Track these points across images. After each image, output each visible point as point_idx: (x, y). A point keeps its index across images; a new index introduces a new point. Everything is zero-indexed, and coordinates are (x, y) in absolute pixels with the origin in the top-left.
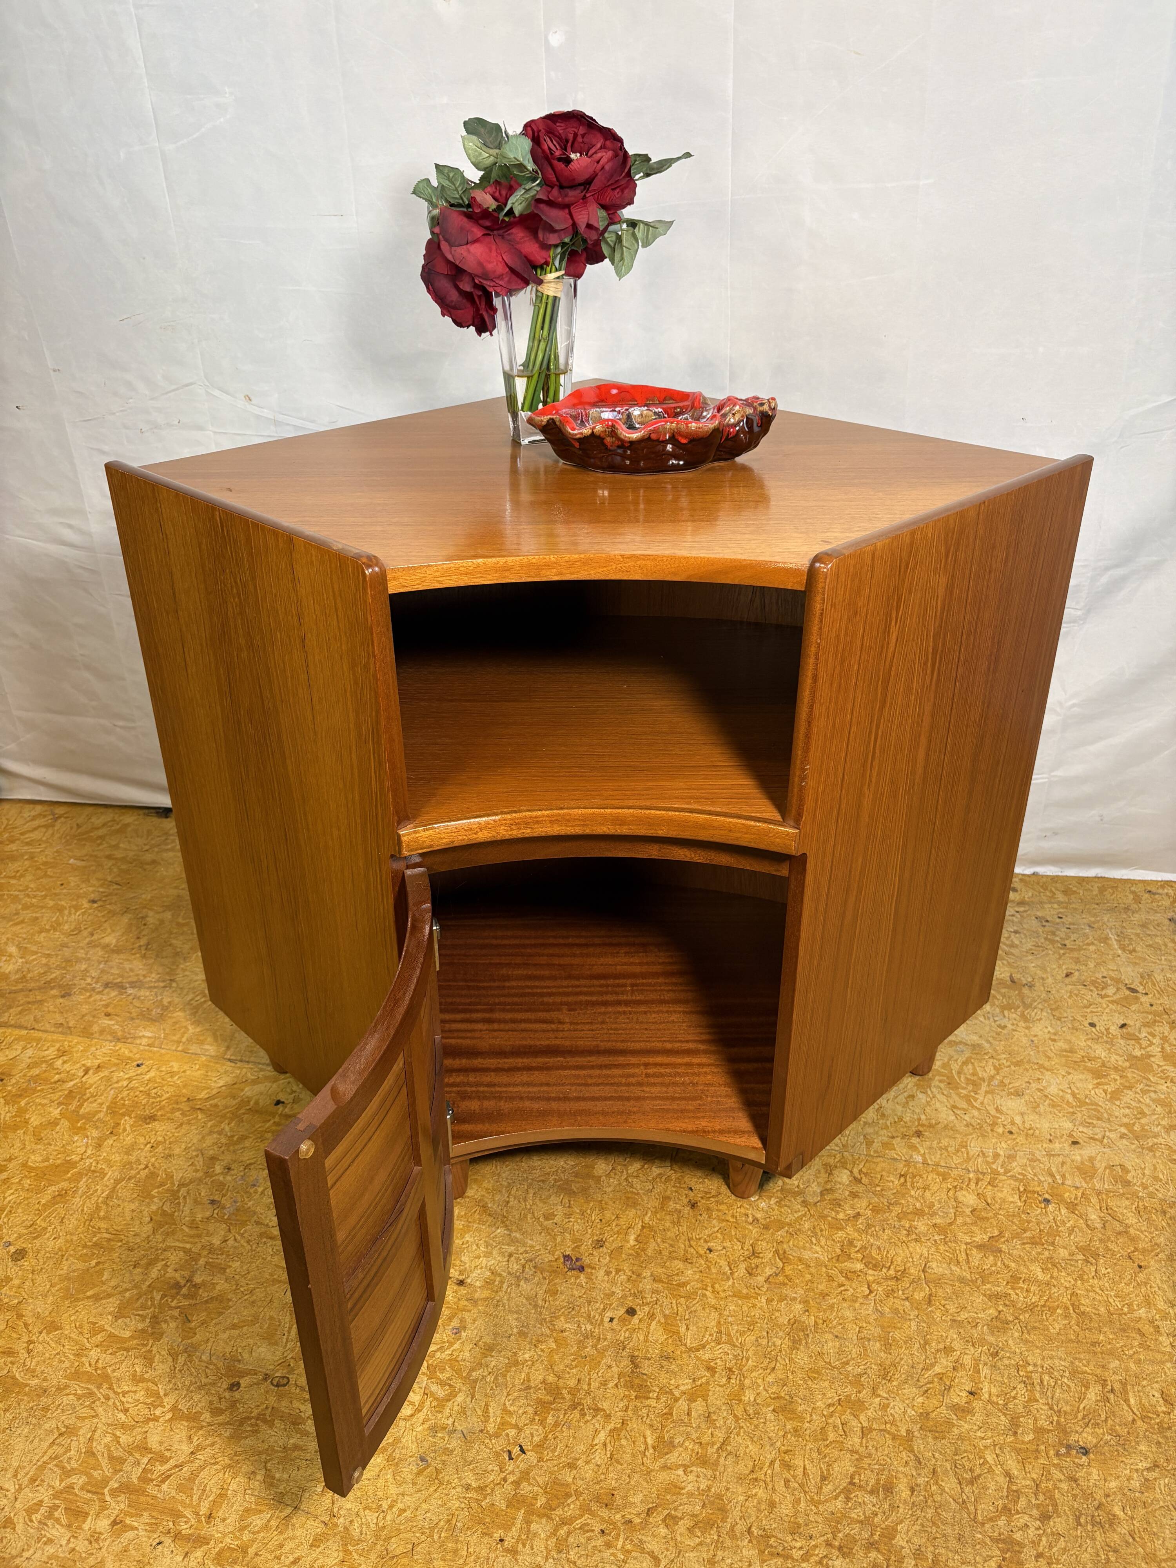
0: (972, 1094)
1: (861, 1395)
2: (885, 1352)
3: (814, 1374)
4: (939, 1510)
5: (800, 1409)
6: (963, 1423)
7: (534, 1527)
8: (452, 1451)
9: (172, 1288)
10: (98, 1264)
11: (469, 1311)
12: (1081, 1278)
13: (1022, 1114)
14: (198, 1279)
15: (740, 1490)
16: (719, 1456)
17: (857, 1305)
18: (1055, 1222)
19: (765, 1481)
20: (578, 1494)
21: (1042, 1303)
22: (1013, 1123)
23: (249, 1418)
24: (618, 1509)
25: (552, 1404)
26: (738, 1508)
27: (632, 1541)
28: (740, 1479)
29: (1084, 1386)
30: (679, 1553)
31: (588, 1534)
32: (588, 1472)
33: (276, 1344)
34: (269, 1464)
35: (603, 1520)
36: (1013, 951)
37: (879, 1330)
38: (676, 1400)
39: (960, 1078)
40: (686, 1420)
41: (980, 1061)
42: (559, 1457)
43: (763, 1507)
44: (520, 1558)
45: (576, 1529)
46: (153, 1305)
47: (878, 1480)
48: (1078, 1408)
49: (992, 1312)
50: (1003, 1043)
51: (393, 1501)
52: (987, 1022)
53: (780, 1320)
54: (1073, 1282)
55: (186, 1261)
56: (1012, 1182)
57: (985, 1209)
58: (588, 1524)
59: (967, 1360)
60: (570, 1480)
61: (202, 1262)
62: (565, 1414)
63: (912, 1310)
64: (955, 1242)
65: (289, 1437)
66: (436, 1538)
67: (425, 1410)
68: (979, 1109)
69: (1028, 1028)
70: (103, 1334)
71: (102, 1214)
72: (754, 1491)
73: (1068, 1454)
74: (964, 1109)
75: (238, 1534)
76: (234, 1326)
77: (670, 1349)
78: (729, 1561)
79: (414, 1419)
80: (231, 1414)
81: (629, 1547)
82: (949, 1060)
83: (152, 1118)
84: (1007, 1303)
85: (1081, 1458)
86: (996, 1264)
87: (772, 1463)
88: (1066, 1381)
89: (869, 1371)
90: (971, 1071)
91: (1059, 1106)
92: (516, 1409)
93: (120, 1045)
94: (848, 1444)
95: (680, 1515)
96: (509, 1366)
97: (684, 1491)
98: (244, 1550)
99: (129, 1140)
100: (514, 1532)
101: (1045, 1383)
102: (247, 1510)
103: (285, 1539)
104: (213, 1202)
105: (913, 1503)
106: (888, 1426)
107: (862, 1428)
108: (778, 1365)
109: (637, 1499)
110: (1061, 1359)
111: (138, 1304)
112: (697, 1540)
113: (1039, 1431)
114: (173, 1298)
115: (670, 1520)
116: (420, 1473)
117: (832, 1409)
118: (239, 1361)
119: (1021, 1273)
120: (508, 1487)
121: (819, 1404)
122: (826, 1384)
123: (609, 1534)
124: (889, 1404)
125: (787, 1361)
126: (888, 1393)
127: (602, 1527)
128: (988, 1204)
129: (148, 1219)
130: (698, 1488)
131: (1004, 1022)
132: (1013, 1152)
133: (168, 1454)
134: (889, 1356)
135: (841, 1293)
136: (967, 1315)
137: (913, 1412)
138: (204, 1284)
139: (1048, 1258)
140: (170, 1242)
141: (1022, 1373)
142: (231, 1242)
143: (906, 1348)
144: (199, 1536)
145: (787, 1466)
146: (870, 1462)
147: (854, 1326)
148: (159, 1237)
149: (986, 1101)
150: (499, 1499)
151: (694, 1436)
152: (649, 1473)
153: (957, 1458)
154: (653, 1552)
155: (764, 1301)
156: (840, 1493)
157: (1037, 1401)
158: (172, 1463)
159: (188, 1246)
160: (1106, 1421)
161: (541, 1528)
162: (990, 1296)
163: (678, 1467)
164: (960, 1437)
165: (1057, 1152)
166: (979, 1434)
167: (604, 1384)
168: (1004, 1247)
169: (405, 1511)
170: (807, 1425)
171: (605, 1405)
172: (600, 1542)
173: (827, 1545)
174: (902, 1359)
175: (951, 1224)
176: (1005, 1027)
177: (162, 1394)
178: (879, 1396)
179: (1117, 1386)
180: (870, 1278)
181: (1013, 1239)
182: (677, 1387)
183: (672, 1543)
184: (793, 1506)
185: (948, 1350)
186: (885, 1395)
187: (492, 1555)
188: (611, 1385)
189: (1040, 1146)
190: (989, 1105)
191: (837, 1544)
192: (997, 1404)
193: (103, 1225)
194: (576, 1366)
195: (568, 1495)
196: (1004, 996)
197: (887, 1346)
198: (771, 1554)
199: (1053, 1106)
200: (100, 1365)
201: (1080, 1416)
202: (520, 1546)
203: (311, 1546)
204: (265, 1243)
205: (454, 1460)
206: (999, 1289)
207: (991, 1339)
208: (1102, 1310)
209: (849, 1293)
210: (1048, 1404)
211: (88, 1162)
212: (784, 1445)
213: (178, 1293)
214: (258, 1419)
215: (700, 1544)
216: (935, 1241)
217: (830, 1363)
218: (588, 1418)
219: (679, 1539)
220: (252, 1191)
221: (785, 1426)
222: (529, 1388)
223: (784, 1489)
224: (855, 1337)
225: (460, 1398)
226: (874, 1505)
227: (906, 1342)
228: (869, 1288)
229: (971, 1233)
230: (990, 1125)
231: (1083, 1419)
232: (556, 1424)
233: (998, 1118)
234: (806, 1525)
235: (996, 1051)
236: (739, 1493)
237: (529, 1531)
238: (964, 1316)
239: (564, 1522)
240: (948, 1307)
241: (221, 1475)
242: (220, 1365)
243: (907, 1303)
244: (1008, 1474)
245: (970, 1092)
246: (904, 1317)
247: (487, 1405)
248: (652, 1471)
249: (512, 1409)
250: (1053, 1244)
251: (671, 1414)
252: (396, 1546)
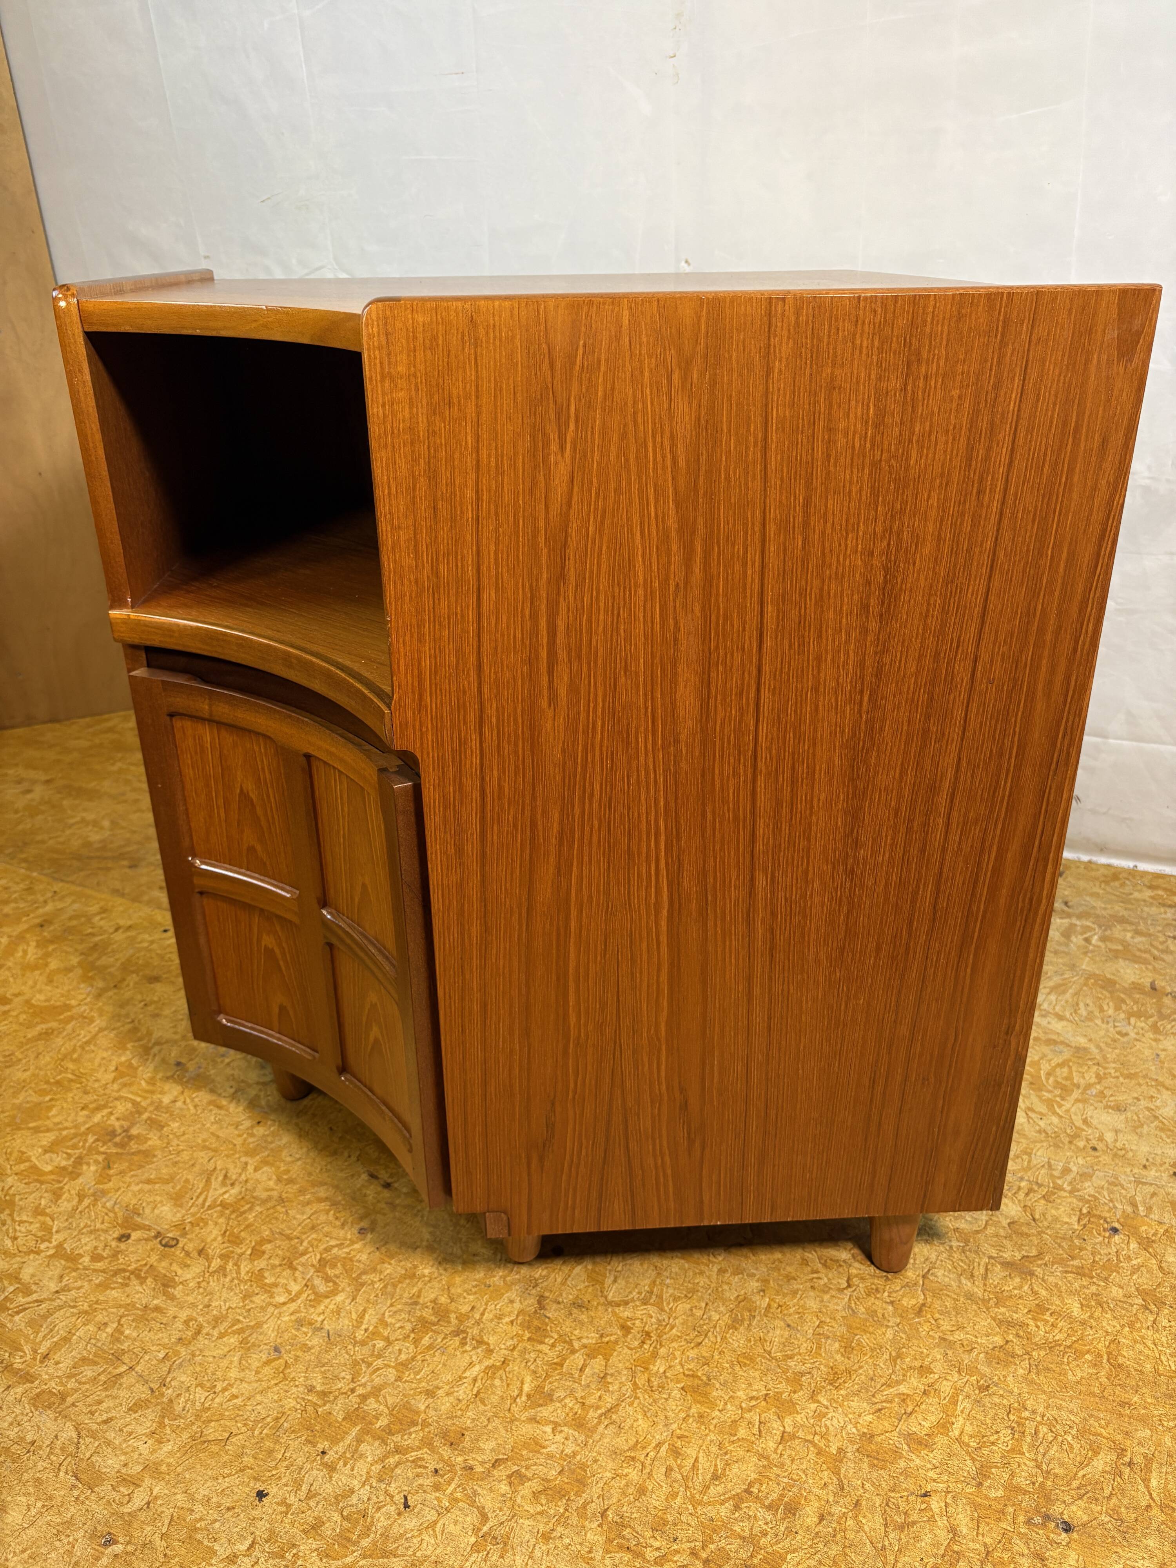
0: (1058, 1099)
1: (796, 1396)
2: (843, 1355)
3: (745, 1360)
4: (847, 1550)
5: (715, 1393)
6: (914, 1457)
7: (363, 1447)
8: (310, 1348)
9: (107, 1134)
10: (51, 1100)
11: (384, 1214)
12: (1131, 1325)
13: (1117, 1132)
14: (134, 1131)
15: (611, 1465)
16: (599, 1423)
17: (826, 1297)
18: (1117, 1256)
19: (643, 1464)
20: (425, 1424)
21: (1068, 1343)
22: (1101, 1139)
23: (124, 1270)
24: (462, 1452)
25: (434, 1325)
26: (601, 1485)
27: (464, 1489)
28: (615, 1453)
29: (1093, 1450)
30: (513, 1517)
31: (419, 1470)
32: (445, 1404)
33: (181, 1206)
34: (123, 1320)
35: (441, 1459)
36: (1164, 956)
37: (844, 1329)
38: (573, 1352)
39: (1047, 1079)
40: (576, 1376)
41: (1081, 1065)
42: (420, 1381)
43: (630, 1491)
44: (336, 1476)
45: (408, 1461)
46: (83, 1147)
47: (783, 1496)
48: (1076, 1474)
49: (998, 1340)
50: (1117, 1051)
51: (229, 1385)
52: (1104, 1026)
53: (727, 1294)
54: (1118, 1328)
55: (131, 1112)
56: (1075, 1201)
57: (1028, 1224)
58: (423, 1459)
59: (946, 1387)
60: (423, 1408)
61: (145, 1116)
62: (444, 1338)
63: (894, 1316)
64: (977, 1252)
65: (154, 1297)
66: (256, 1433)
67: (299, 1301)
68: (1061, 1117)
69: (1156, 1040)
70: (27, 1164)
71: (75, 1056)
72: (626, 1471)
73: (1044, 1525)
74: (1041, 1114)
75: (64, 1380)
76: (149, 1181)
77: (588, 1297)
78: (567, 1541)
79: (285, 1308)
80: (110, 1263)
81: (458, 1495)
82: (1042, 1058)
83: (156, 979)
84: (1021, 1333)
85: (1060, 1535)
86: (1021, 1287)
87: (659, 1445)
88: (1070, 1439)
89: (814, 1372)
90: (1065, 1075)
91: (1169, 1130)
92: (393, 1321)
93: (157, 911)
94: (760, 1446)
95: (529, 1475)
96: (404, 1277)
97: (544, 1451)
98: (63, 1397)
99: (128, 995)
100: (340, 1448)
101: (1041, 1435)
102: (84, 1359)
103: (107, 1396)
104: (178, 1064)
105: (817, 1533)
106: (817, 1438)
107: (784, 1432)
108: (706, 1340)
109: (488, 1445)
110: (1071, 1412)
111: (70, 1143)
112: (539, 1508)
113: (1013, 1489)
114: (104, 1143)
115: (517, 1479)
116: (268, 1363)
117: (753, 1403)
118: (139, 1215)
119: (1052, 1304)
120: (354, 1399)
121: (740, 1394)
122: (757, 1374)
123: (442, 1476)
124: (827, 1414)
125: (719, 1339)
126: (830, 1401)
127: (438, 1467)
128: (1034, 1220)
129: (113, 1068)
130: (562, 1452)
131: (1129, 1029)
132: (1090, 1170)
133: (34, 1288)
134: (846, 1361)
135: (812, 1279)
136: (962, 1336)
137: (854, 1430)
138: (138, 1137)
139: (1093, 1294)
140: (124, 1093)
141: (1012, 1417)
142: (179, 1104)
143: (871, 1357)
144: (28, 1373)
145: (675, 1452)
146: (778, 1472)
147: (815, 1319)
148: (116, 1086)
149: (1073, 1110)
150: (338, 1411)
151: (578, 1395)
152: (512, 1421)
153: (892, 1495)
154: (484, 1508)
155: (715, 1269)
156: (729, 1498)
157: (1023, 1453)
158: (35, 1297)
159: (138, 1099)
160: (1109, 1498)
161: (371, 1450)
162: (1001, 1321)
163: (548, 1422)
164: (905, 1473)
165: (1149, 1180)
166: (931, 1474)
167: (499, 1317)
168: (1039, 1271)
169: (237, 1397)
170: (717, 1413)
171: (492, 1340)
172: (428, 1482)
173: (692, 1553)
174: (861, 1367)
175: (977, 1232)
176: (1127, 1034)
177: (54, 1230)
178: (818, 1402)
179: (1139, 1459)
180: (854, 1271)
181: (1053, 1264)
182: (579, 1339)
183: (509, 1504)
184: (667, 1499)
185: (924, 1370)
186: (825, 1403)
187: (308, 1466)
188: (507, 1320)
189: (1128, 1170)
190: (1076, 1114)
191: (704, 1555)
192: (968, 1445)
193: (71, 1066)
194: (475, 1293)
195: (414, 1423)
196: (1136, 1002)
197: (848, 1349)
198: (620, 1547)
199: (1162, 1130)
200: (11, 1192)
201: (1075, 1484)
202: (341, 1463)
203: (129, 1409)
204: (211, 1110)
205: (308, 1358)
206: (1015, 1316)
207: (984, 1369)
208: (1148, 1367)
209: (822, 1282)
210: (1036, 1460)
211: (83, 1008)
212: (680, 1429)
213: (110, 1141)
214: (132, 1273)
215: (541, 1513)
216: (951, 1247)
217: (769, 1353)
218: (468, 1348)
219: (519, 1500)
220: (219, 1060)
221: (690, 1408)
222: (416, 1303)
223: (663, 1477)
224: (811, 1331)
225: (339, 1298)
226: (767, 1523)
227: (872, 1350)
228: (848, 1281)
229: (1001, 1247)
230: (1069, 1135)
231: (1078, 1488)
232: (430, 1347)
233: (1083, 1130)
234: (675, 1524)
235: (1105, 1058)
236: (607, 1468)
237: (356, 1450)
238: (959, 1336)
239: (398, 1450)
240: (942, 1322)
241: (74, 1319)
242: (120, 1214)
243: (890, 1308)
244: (953, 1530)
245: (1056, 1096)
246: (880, 1321)
247: (365, 1311)
248: (516, 1420)
249: (389, 1320)
250: (1106, 1279)
251: (562, 1366)
252: (212, 1431)
